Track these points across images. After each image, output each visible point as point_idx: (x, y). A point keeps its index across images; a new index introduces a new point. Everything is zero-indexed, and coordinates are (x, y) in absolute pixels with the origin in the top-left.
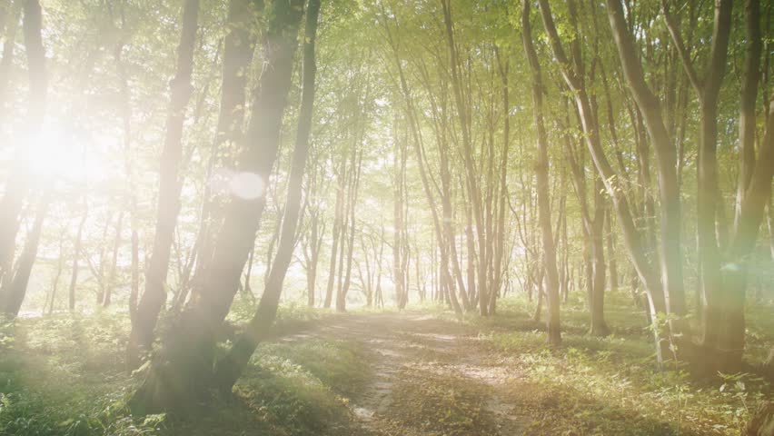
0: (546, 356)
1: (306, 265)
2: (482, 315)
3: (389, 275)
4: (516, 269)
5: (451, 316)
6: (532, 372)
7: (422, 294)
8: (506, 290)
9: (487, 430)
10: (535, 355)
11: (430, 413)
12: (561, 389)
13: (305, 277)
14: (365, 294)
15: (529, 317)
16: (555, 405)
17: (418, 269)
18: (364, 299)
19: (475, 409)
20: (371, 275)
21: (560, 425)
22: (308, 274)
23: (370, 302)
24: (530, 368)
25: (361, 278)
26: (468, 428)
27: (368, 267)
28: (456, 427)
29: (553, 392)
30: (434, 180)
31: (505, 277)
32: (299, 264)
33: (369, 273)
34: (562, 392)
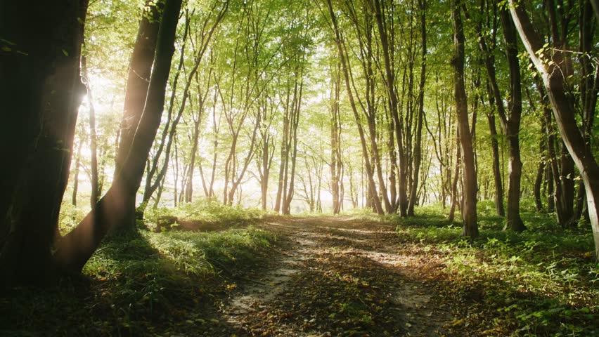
0: (463, 246)
1: (260, 180)
2: (402, 215)
3: (328, 188)
4: (432, 185)
5: (375, 217)
6: (449, 262)
7: (355, 204)
8: (424, 201)
9: (391, 331)
10: (452, 245)
11: (321, 305)
12: (485, 280)
13: (260, 189)
14: (309, 203)
15: (444, 217)
16: (480, 298)
17: (351, 184)
18: (308, 207)
19: (381, 301)
20: (313, 188)
21: (492, 327)
22: (262, 187)
23: (312, 209)
24: (447, 258)
25: (305, 191)
26: (365, 327)
27: (311, 182)
28: (350, 326)
29: (475, 283)
30: (361, 104)
31: (423, 190)
32: (254, 178)
33: (311, 186)
34: (486, 283)
